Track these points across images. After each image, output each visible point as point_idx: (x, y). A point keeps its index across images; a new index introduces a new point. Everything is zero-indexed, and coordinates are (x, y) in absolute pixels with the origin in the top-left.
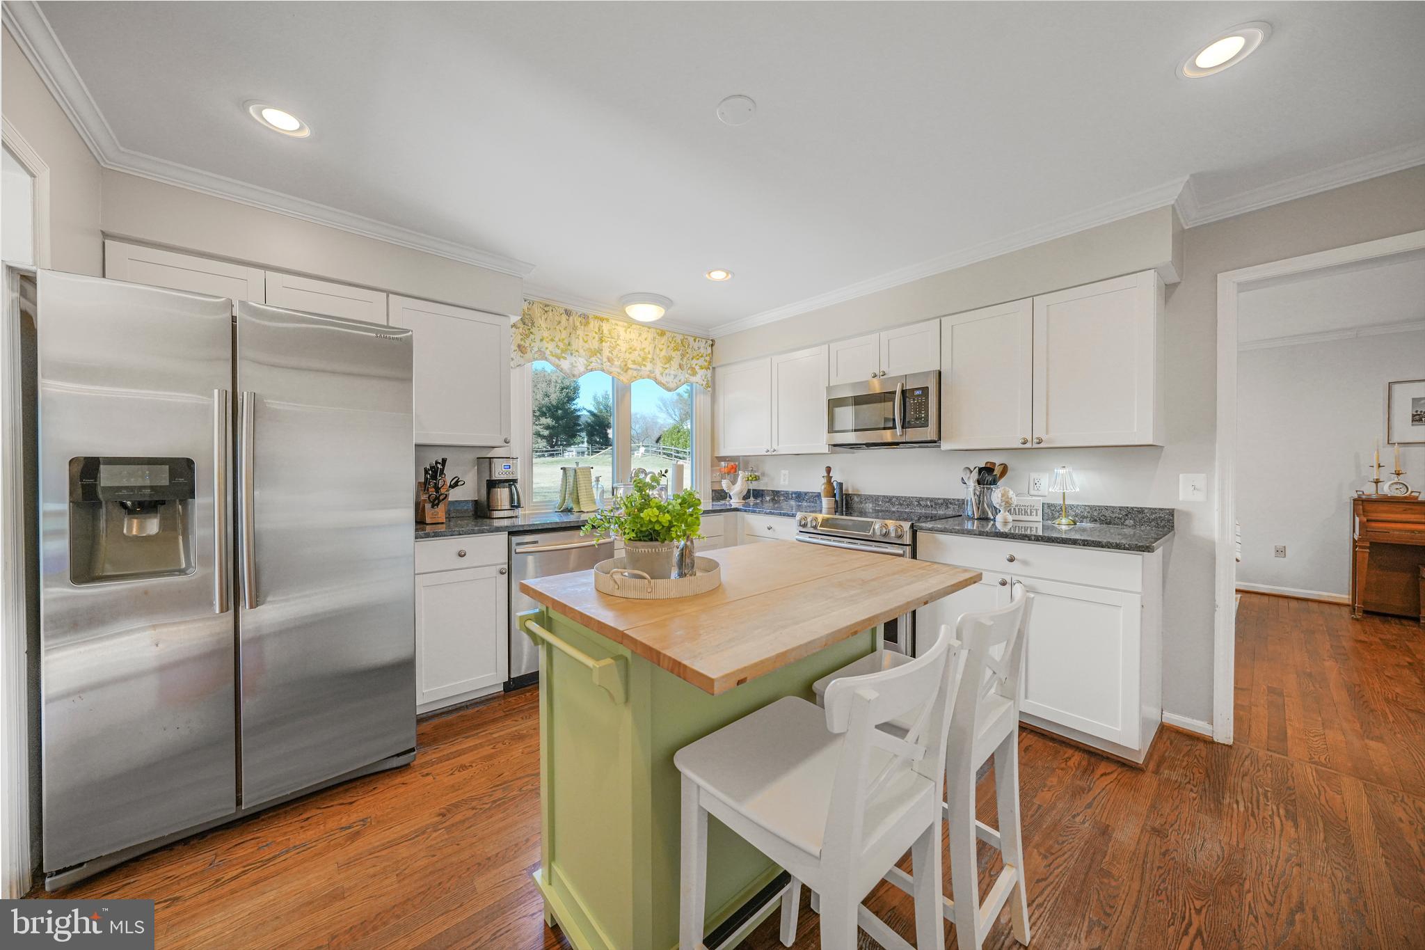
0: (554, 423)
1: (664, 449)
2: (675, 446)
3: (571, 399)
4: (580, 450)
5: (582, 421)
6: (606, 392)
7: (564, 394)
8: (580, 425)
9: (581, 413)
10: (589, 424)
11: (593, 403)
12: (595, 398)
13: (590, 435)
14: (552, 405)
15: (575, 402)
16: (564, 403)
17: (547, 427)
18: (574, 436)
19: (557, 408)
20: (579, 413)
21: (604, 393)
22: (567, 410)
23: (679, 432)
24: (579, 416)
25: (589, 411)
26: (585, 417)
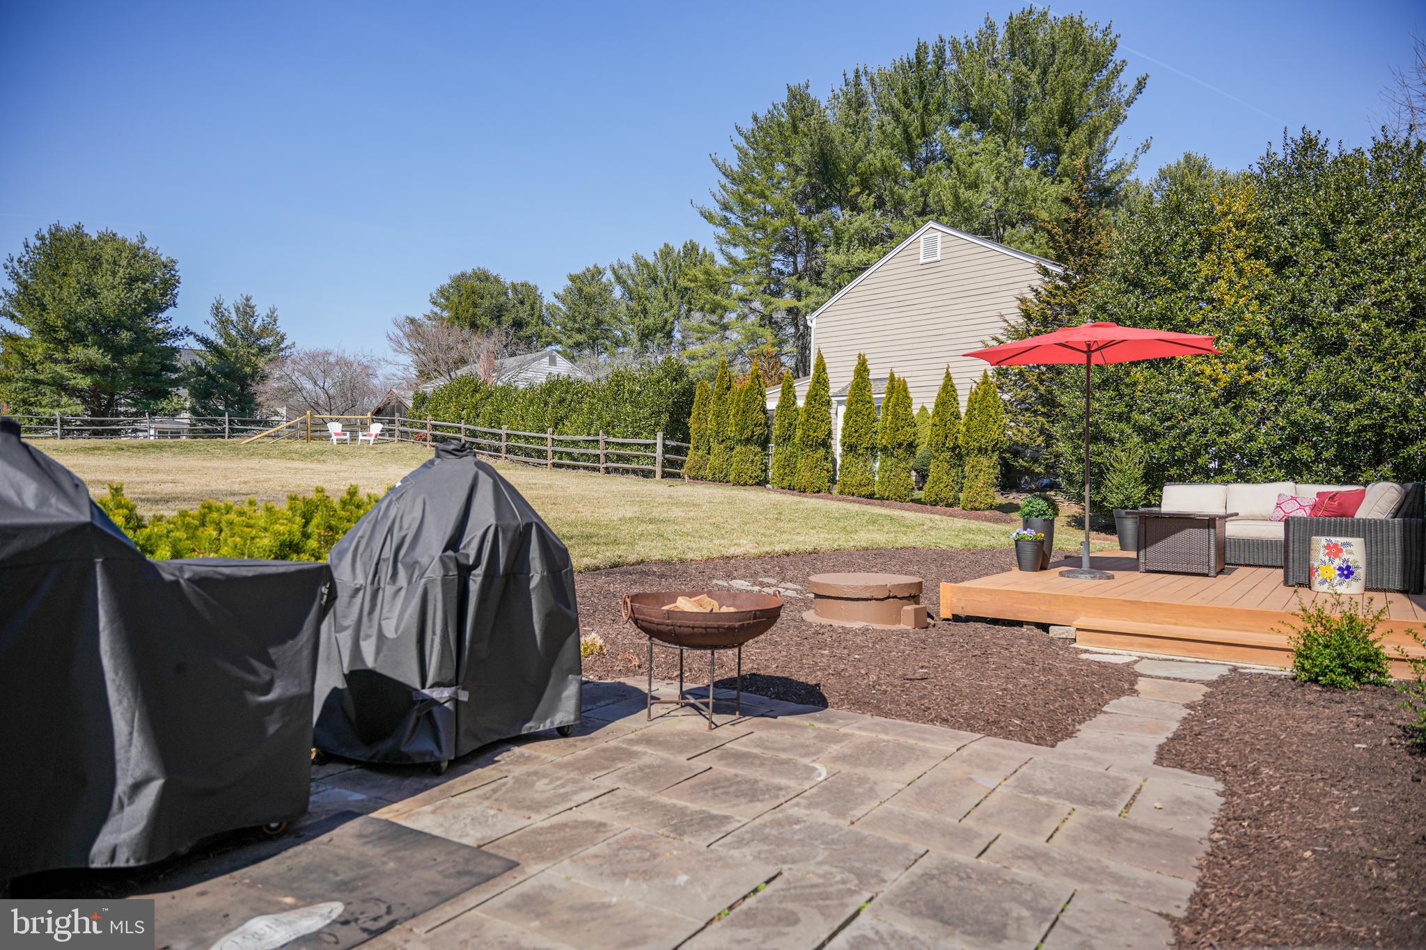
0: (107, 360)
1: (435, 427)
2: (468, 422)
3: (154, 308)
4: (168, 425)
5: (183, 361)
6: (248, 300)
7: (137, 293)
8: (175, 370)
9: (177, 344)
10: (201, 371)
11: (212, 320)
12: (217, 310)
13: (202, 395)
14: (104, 318)
15: (163, 315)
16: (135, 316)
17: (88, 369)
18: (162, 394)
19: (116, 325)
20: (170, 343)
21: (240, 301)
22: (145, 331)
23: (476, 391)
24: (175, 350)
25: (204, 341)
26: (189, 350)
